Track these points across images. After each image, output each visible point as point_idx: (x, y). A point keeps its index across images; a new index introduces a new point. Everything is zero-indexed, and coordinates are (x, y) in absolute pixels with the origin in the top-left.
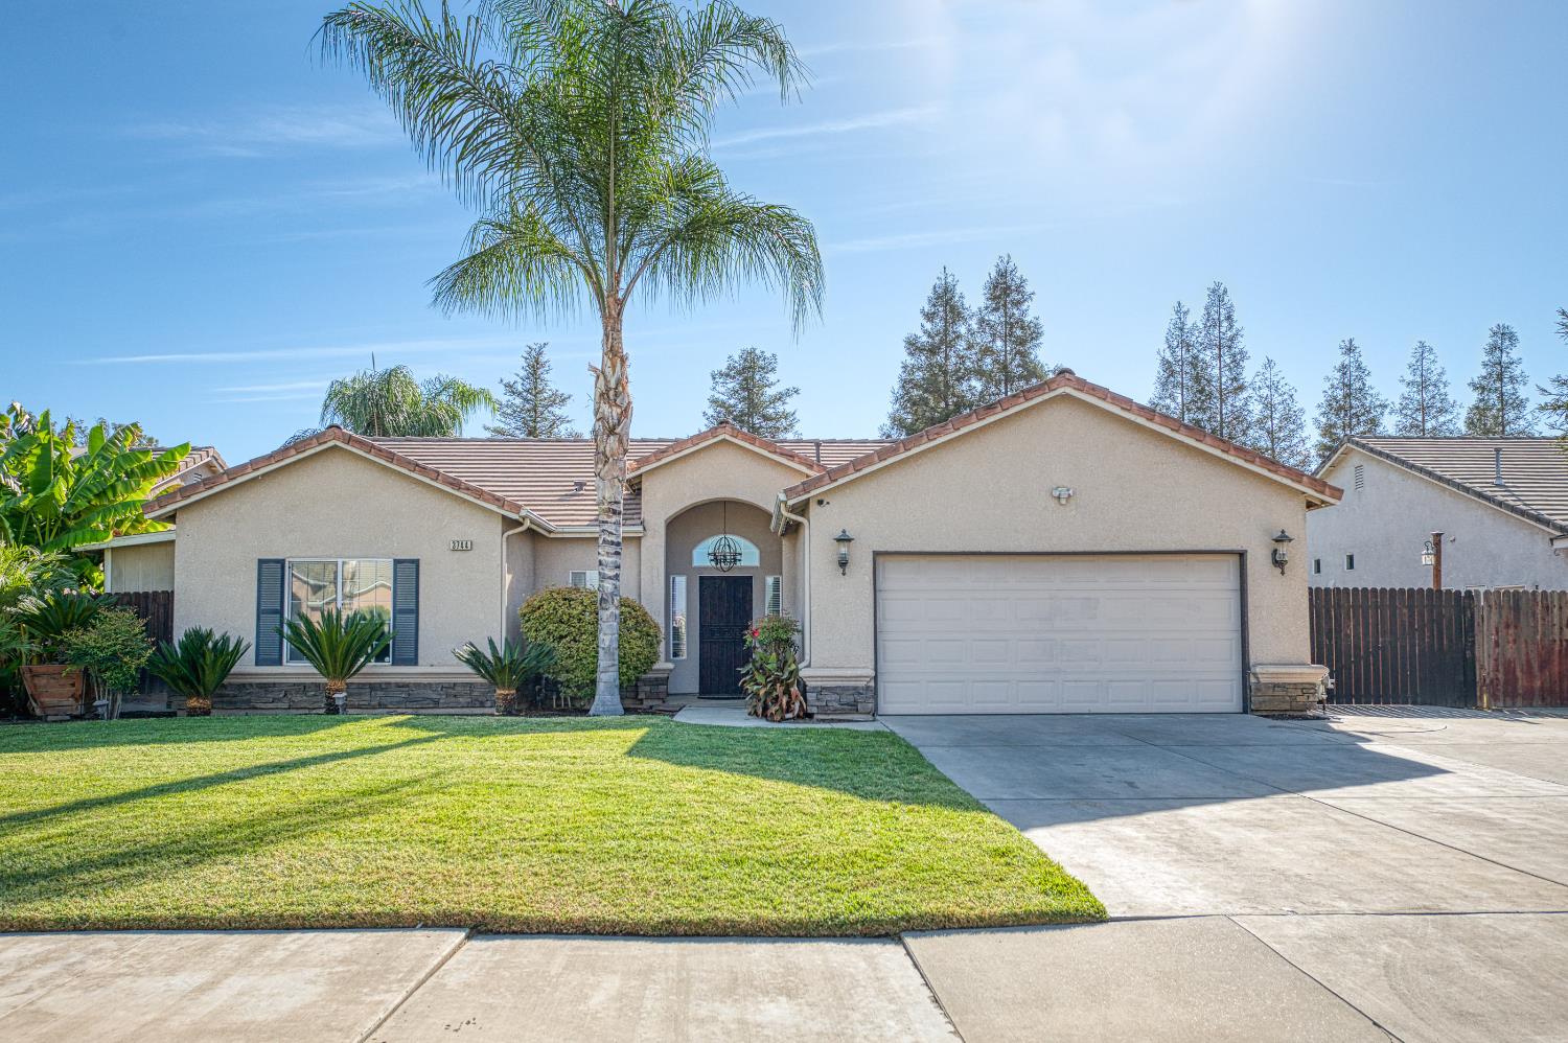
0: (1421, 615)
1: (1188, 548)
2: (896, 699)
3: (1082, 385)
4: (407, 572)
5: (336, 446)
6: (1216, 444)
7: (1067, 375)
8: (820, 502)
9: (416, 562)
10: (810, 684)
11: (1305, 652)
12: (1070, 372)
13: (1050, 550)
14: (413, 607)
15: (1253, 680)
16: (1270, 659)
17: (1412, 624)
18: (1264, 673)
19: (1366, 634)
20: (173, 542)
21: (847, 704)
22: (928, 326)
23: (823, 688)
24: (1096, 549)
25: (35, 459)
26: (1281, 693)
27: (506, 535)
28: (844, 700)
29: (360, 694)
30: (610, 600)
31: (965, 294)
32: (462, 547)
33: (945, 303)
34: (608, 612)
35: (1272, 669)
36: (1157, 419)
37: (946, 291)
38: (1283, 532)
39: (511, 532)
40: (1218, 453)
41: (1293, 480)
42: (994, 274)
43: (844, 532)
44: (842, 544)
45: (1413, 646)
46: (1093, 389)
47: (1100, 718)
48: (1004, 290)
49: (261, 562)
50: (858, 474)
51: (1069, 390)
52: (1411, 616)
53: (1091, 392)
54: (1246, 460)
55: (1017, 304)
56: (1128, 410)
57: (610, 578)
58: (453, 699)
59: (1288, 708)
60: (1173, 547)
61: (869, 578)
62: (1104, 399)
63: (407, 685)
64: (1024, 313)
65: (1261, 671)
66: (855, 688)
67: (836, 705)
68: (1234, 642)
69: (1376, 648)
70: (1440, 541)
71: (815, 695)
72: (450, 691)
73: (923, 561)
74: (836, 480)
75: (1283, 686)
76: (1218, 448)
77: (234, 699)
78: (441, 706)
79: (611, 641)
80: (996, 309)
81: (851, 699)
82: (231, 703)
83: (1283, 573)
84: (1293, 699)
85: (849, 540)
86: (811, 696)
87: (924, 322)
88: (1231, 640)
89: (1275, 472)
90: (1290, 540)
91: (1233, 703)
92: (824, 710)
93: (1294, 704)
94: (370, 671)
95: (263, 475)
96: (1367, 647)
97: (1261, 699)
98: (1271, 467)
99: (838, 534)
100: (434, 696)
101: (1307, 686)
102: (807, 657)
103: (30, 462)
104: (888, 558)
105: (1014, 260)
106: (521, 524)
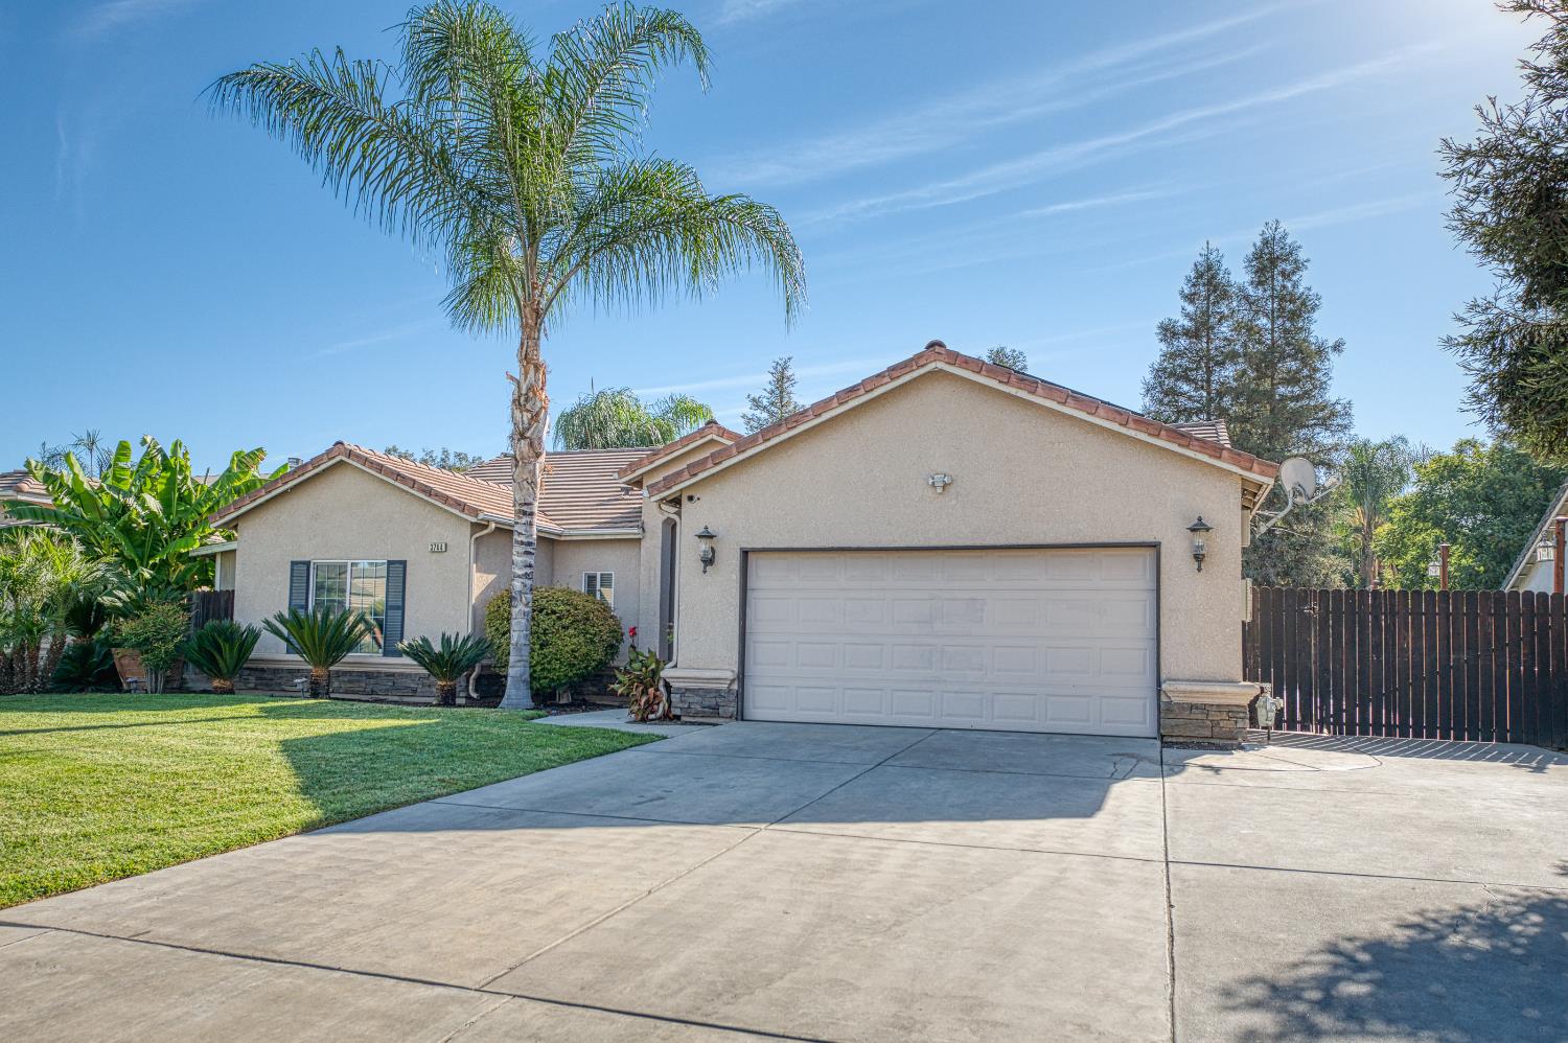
0: (1515, 625)
1: (1088, 540)
2: (765, 702)
3: (955, 358)
4: (397, 571)
5: (342, 461)
6: (1111, 416)
7: (937, 349)
8: (691, 498)
9: (404, 563)
10: (675, 684)
11: (1236, 667)
12: (940, 345)
13: (926, 544)
14: (400, 604)
15: (1164, 699)
16: (1188, 674)
17: (1500, 638)
18: (1176, 692)
19: (1431, 648)
20: (235, 550)
21: (709, 707)
22: (1190, 308)
23: (687, 690)
24: (978, 543)
25: (165, 481)
26: (1200, 717)
27: (474, 537)
28: (706, 703)
29: (359, 681)
30: (519, 598)
31: (1231, 269)
32: (440, 549)
33: (1208, 281)
34: (517, 610)
35: (1183, 687)
36: (1039, 390)
37: (1209, 268)
38: (1200, 519)
39: (477, 535)
40: (1116, 427)
41: (1210, 456)
42: (1259, 244)
43: (706, 528)
44: (704, 540)
45: (1501, 666)
46: (966, 362)
47: (973, 736)
48: (1271, 260)
49: (293, 563)
50: (718, 468)
51: (941, 365)
52: (1499, 627)
53: (964, 365)
54: (1149, 434)
55: (1285, 275)
56: (1007, 383)
57: (519, 576)
58: (428, 689)
59: (1209, 734)
60: (1070, 540)
61: (736, 576)
62: (979, 373)
63: (393, 675)
64: (1295, 286)
65: (1172, 688)
66: (718, 691)
67: (699, 708)
68: (1148, 652)
69: (1446, 667)
70: (1563, 530)
71: (678, 696)
72: (425, 681)
73: (795, 557)
74: (695, 475)
75: (1204, 708)
76: (1113, 420)
77: (270, 682)
78: (418, 694)
79: (519, 637)
80: (1260, 283)
81: (713, 702)
82: (267, 685)
83: (1199, 570)
84: (1215, 724)
85: (712, 537)
86: (675, 698)
87: (1186, 305)
88: (1146, 649)
89: (1187, 447)
90: (1208, 530)
91: (1148, 727)
92: (687, 711)
93: (1216, 730)
94: (350, 660)
95: (292, 489)
96: (1432, 665)
97: (1173, 722)
98: (1182, 442)
99: (701, 530)
100: (413, 686)
101: (1235, 709)
102: (675, 658)
103: (162, 483)
104: (762, 555)
105: (1283, 226)
106: (486, 527)
